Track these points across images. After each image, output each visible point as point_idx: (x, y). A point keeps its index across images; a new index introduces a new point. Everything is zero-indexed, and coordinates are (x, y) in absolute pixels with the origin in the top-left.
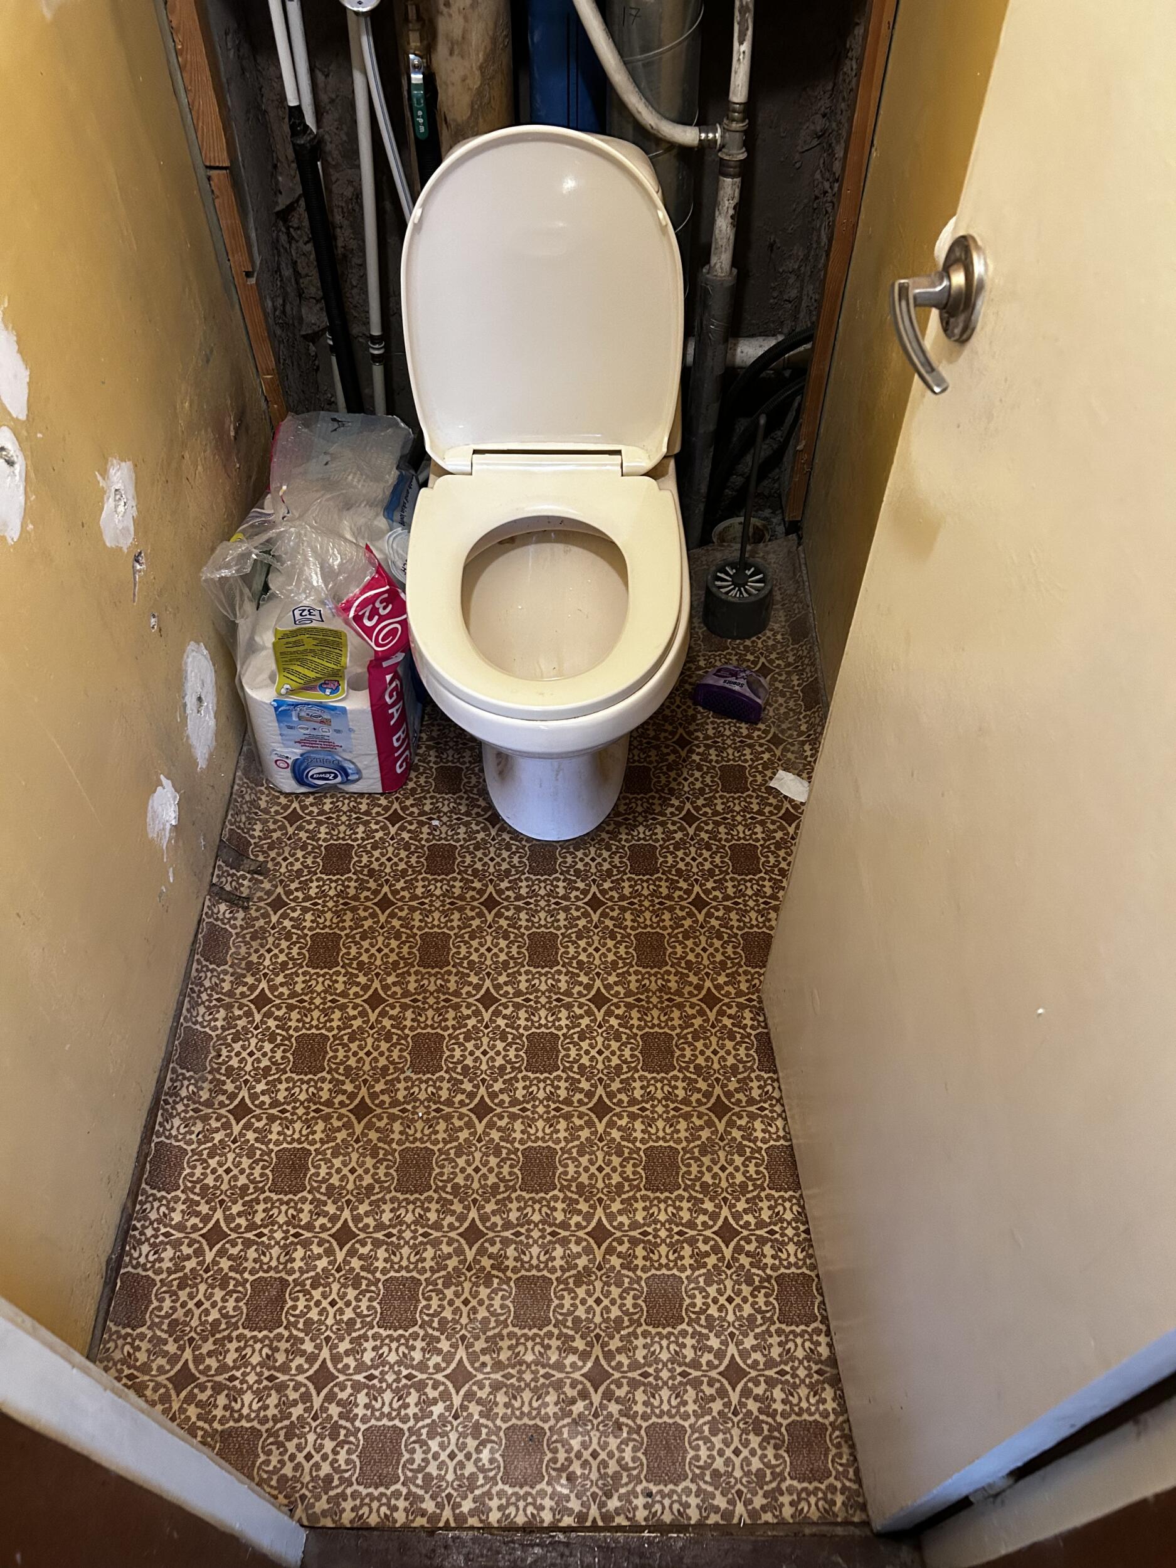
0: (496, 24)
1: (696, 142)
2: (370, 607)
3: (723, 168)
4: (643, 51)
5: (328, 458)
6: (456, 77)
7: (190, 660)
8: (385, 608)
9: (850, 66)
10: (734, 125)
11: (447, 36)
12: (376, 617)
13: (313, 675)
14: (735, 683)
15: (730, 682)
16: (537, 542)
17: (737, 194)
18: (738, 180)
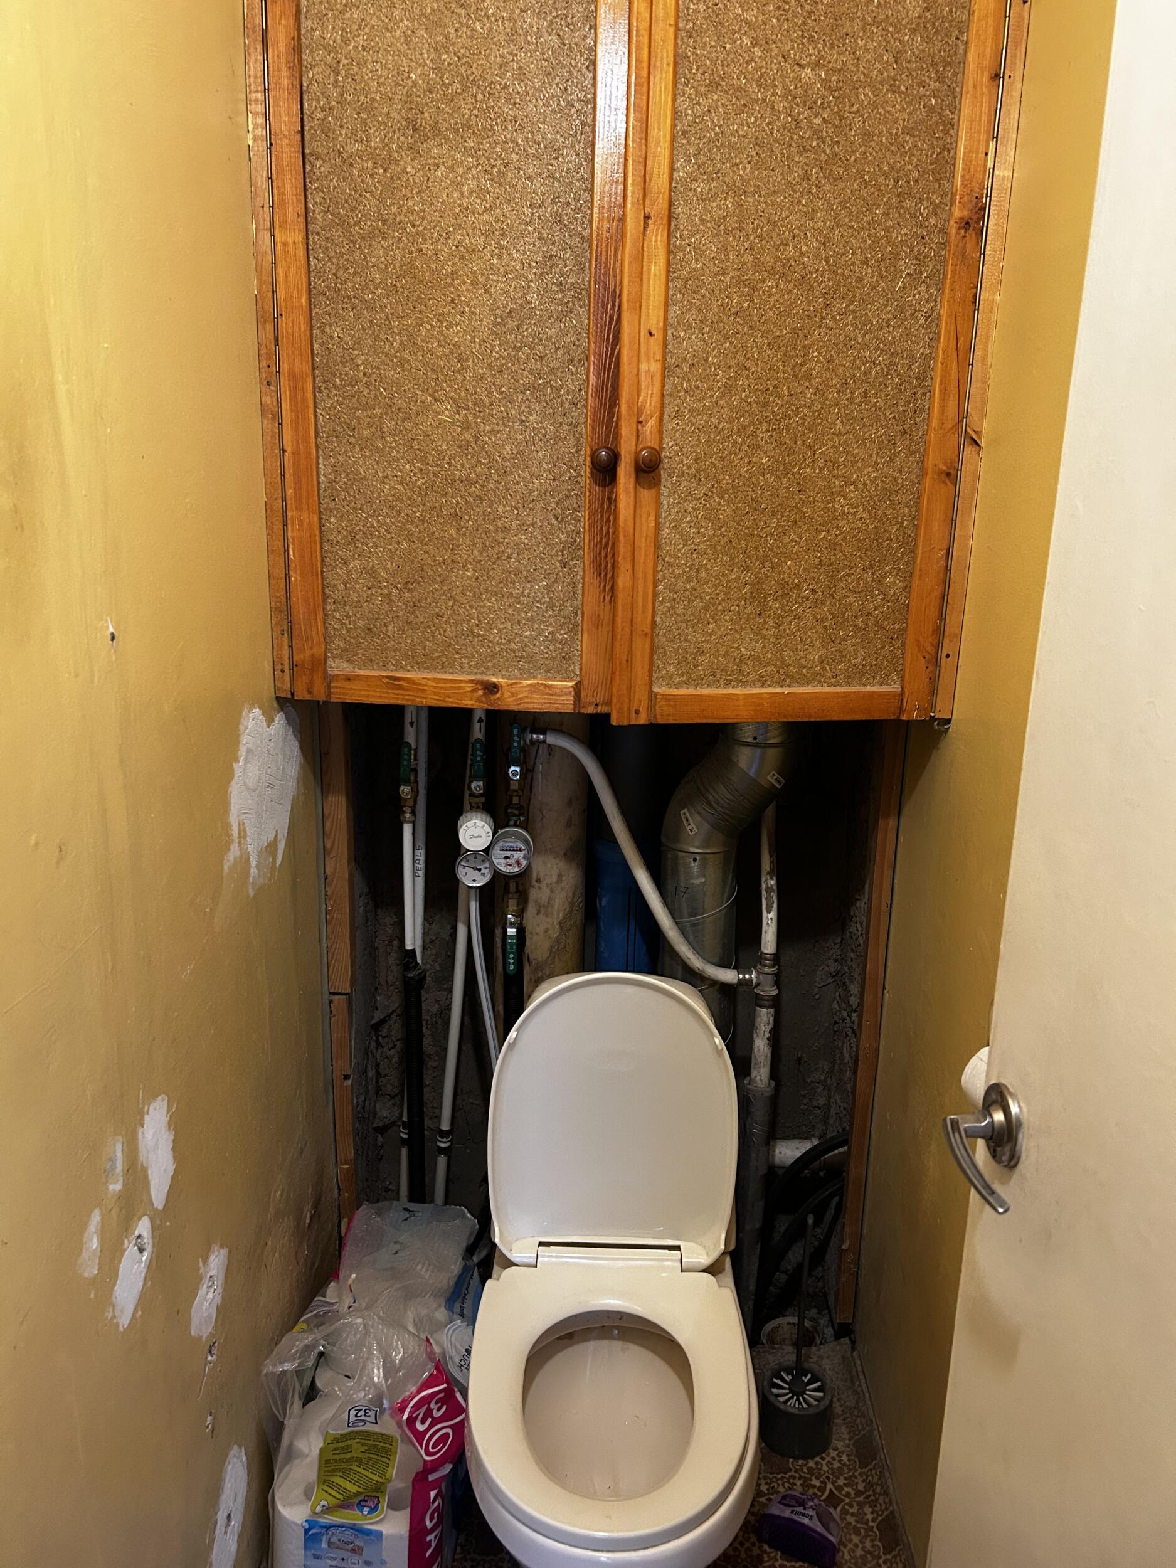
0: (574, 894)
1: (735, 981)
2: (426, 1407)
3: (758, 1001)
4: (692, 915)
5: (397, 1247)
6: (540, 929)
7: (230, 1467)
8: (438, 1410)
9: (854, 928)
10: (766, 970)
11: (536, 902)
12: (429, 1420)
13: (353, 1488)
14: (803, 1515)
15: (798, 1513)
16: (596, 1339)
17: (772, 1019)
18: (772, 1010)
